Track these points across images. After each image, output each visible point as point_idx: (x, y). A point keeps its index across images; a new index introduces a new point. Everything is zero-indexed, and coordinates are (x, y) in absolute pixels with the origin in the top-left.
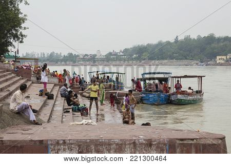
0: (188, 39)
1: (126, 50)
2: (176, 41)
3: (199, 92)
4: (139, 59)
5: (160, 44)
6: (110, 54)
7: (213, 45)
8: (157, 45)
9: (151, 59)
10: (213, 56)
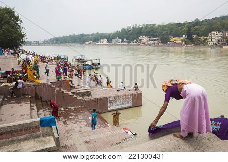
0: (74, 35)
1: (51, 39)
2: (70, 36)
4: (56, 43)
5: (64, 37)
6: (44, 41)
7: (84, 37)
8: (62, 38)
9: (61, 43)
10: (84, 41)
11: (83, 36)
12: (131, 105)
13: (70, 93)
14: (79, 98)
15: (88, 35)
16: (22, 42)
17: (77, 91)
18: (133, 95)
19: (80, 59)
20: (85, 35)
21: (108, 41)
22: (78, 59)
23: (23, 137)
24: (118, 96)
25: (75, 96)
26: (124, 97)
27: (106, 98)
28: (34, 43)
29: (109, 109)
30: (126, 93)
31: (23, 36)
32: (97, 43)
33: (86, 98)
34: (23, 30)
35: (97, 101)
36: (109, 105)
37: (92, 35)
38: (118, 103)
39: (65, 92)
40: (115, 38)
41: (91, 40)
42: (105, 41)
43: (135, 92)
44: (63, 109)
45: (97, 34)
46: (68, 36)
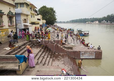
0: (81, 19)
1: (70, 21)
3: (88, 34)
4: (73, 22)
5: (76, 20)
10: (86, 22)
11: (85, 19)
12: (94, 57)
13: (62, 47)
14: (65, 49)
15: (88, 19)
16: (55, 22)
17: (66, 46)
18: (96, 52)
19: (80, 31)
20: (87, 19)
21: (99, 22)
22: (79, 31)
23: (11, 62)
24: (87, 52)
25: (64, 48)
26: (90, 53)
27: (80, 52)
28: (63, 22)
29: (81, 58)
30: (92, 51)
31: (56, 19)
32: (92, 23)
33: (70, 50)
34: (56, 17)
35: (75, 52)
36: (81, 56)
37: (90, 19)
38: (86, 55)
39: (59, 46)
40: (103, 21)
41: (89, 21)
42: (97, 22)
43: (98, 50)
44: (57, 54)
45: (93, 18)
46: (78, 19)
